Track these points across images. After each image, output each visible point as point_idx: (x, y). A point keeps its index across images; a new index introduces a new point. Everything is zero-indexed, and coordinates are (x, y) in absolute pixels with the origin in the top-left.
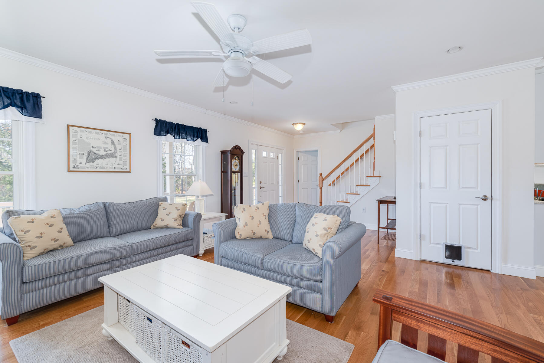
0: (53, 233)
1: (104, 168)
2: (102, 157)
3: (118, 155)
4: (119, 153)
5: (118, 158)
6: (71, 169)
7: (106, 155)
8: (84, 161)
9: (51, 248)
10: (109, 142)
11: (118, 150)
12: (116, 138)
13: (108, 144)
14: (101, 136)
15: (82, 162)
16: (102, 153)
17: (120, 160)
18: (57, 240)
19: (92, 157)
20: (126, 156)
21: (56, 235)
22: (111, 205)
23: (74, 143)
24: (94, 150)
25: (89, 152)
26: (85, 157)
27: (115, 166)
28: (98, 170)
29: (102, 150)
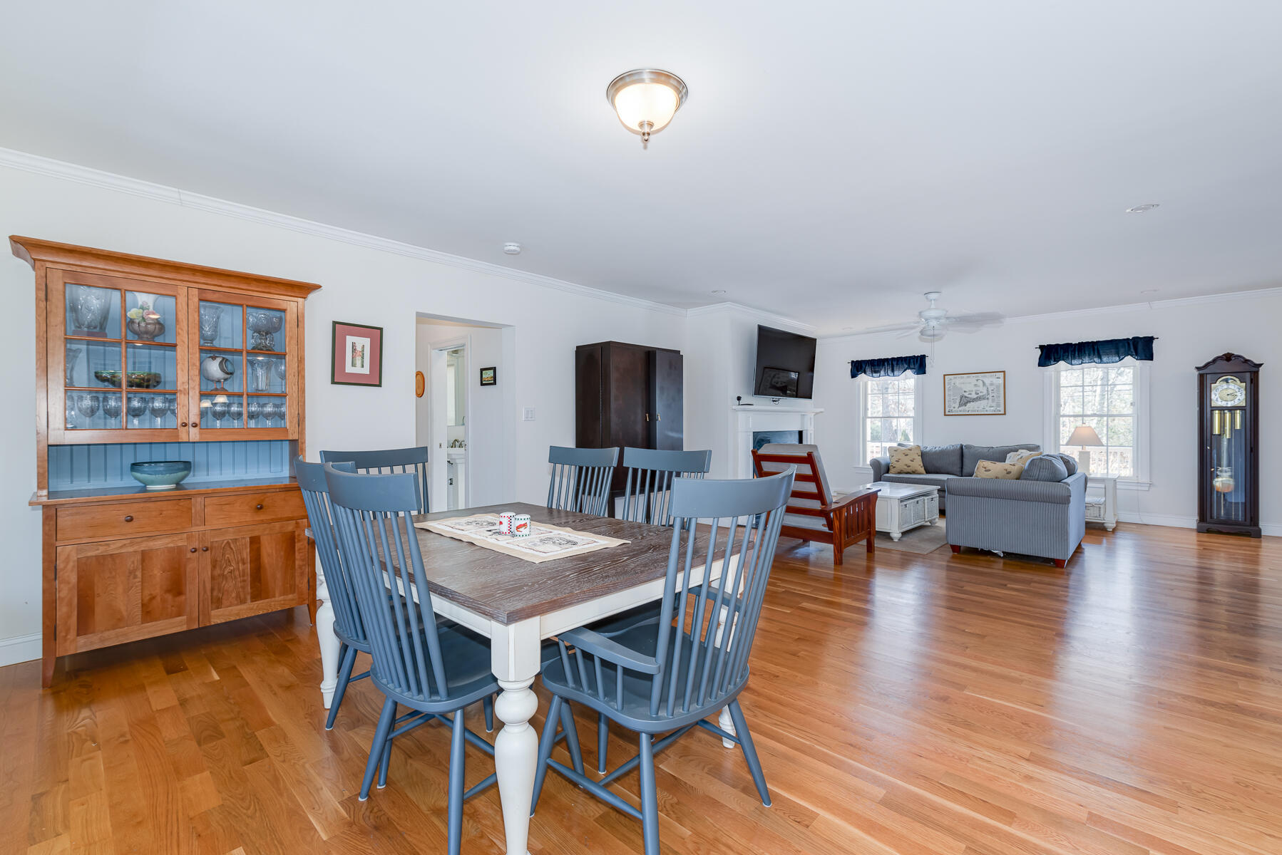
0: (907, 460)
1: (975, 411)
2: (974, 400)
3: (990, 397)
4: (991, 395)
5: (990, 400)
6: (947, 413)
7: (977, 398)
8: (957, 405)
9: (905, 471)
10: (980, 383)
11: (990, 392)
12: (988, 379)
13: (979, 386)
14: (973, 379)
15: (954, 406)
16: (974, 396)
17: (993, 401)
18: (909, 466)
19: (965, 401)
20: (999, 397)
21: (909, 463)
22: (969, 447)
23: (949, 390)
24: (966, 394)
25: (962, 397)
26: (958, 401)
27: (988, 409)
28: (970, 413)
29: (974, 393)
